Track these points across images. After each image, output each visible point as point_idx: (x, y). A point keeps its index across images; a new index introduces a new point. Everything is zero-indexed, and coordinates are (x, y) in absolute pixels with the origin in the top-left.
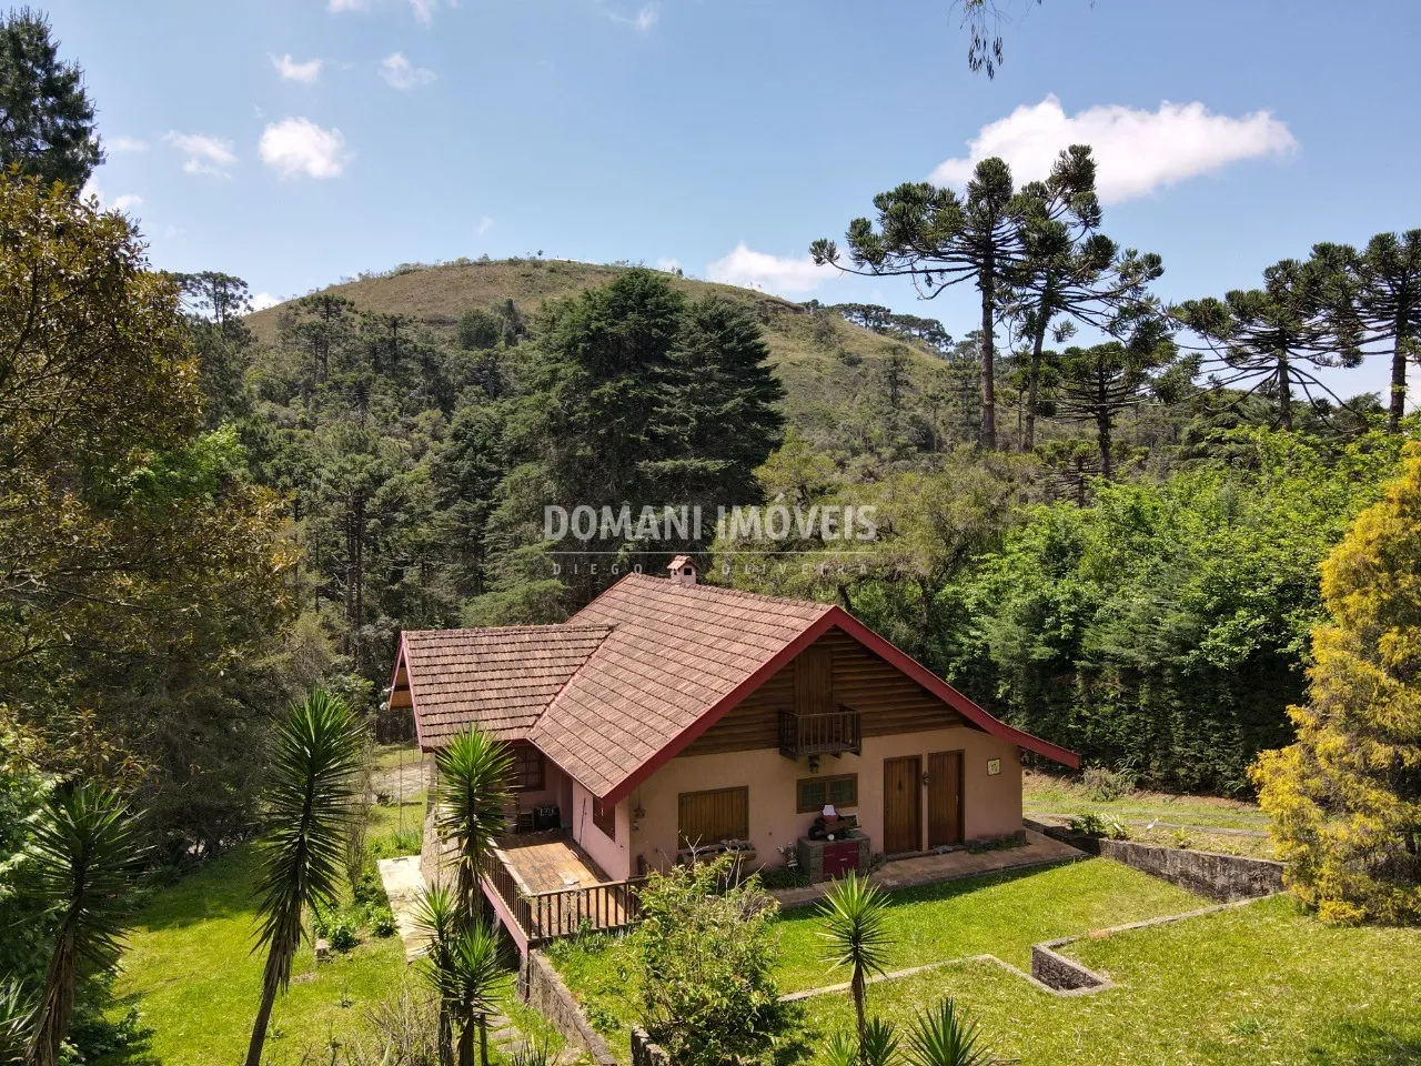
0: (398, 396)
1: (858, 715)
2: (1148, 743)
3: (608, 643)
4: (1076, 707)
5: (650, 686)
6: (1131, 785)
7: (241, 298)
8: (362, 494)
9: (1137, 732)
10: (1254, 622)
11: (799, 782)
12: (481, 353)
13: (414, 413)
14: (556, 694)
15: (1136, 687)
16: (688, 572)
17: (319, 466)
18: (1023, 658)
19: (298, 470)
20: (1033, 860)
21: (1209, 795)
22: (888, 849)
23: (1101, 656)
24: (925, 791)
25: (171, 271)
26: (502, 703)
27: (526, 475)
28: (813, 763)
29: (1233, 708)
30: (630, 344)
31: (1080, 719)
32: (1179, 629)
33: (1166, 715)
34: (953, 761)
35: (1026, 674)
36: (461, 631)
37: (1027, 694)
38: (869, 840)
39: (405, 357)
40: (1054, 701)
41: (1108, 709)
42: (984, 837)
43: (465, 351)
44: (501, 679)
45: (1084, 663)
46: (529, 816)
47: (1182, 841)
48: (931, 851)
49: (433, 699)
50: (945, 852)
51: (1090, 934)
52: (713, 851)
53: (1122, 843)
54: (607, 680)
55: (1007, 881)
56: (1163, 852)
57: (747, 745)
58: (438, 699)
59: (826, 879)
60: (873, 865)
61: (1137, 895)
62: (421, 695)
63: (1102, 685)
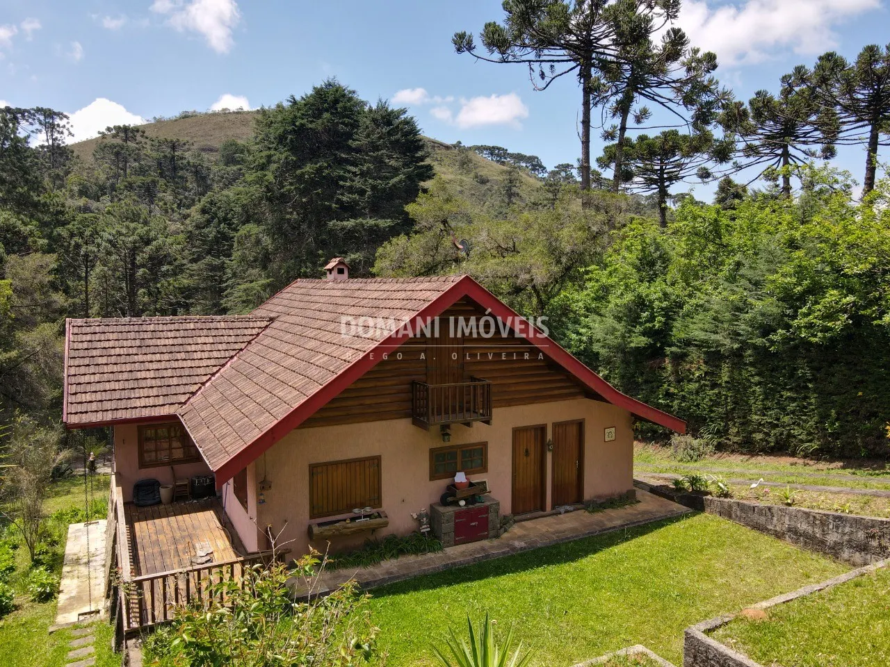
0: (176, 194)
1: (489, 385)
2: (727, 413)
3: (268, 331)
4: (665, 386)
5: (289, 362)
6: (712, 448)
7: (64, 127)
9: (717, 404)
10: (844, 301)
11: (432, 451)
12: (235, 168)
13: (188, 207)
14: (213, 375)
15: (719, 367)
16: (341, 272)
17: (103, 231)
18: (621, 349)
20: (646, 517)
21: (782, 455)
22: (515, 511)
23: (688, 343)
24: (549, 456)
25: (13, 107)
26: (158, 382)
27: (249, 232)
28: (445, 431)
29: (810, 381)
30: (324, 138)
31: (668, 395)
32: (763, 315)
33: (745, 389)
34: (573, 430)
35: (623, 362)
36: (128, 319)
37: (622, 377)
38: (498, 504)
39: (182, 169)
40: (646, 382)
41: (693, 386)
42: (599, 497)
43: (225, 167)
44: (160, 361)
45: (674, 349)
46: (186, 485)
47: (787, 499)
48: (554, 511)
49: (87, 379)
50: (567, 512)
51: (745, 612)
52: (345, 520)
53: (726, 500)
54: (257, 361)
55: (627, 540)
56: (770, 509)
57: (380, 415)
58: (92, 378)
59: (457, 543)
60: (501, 527)
61: (751, 552)
62: (75, 375)
63: (688, 367)
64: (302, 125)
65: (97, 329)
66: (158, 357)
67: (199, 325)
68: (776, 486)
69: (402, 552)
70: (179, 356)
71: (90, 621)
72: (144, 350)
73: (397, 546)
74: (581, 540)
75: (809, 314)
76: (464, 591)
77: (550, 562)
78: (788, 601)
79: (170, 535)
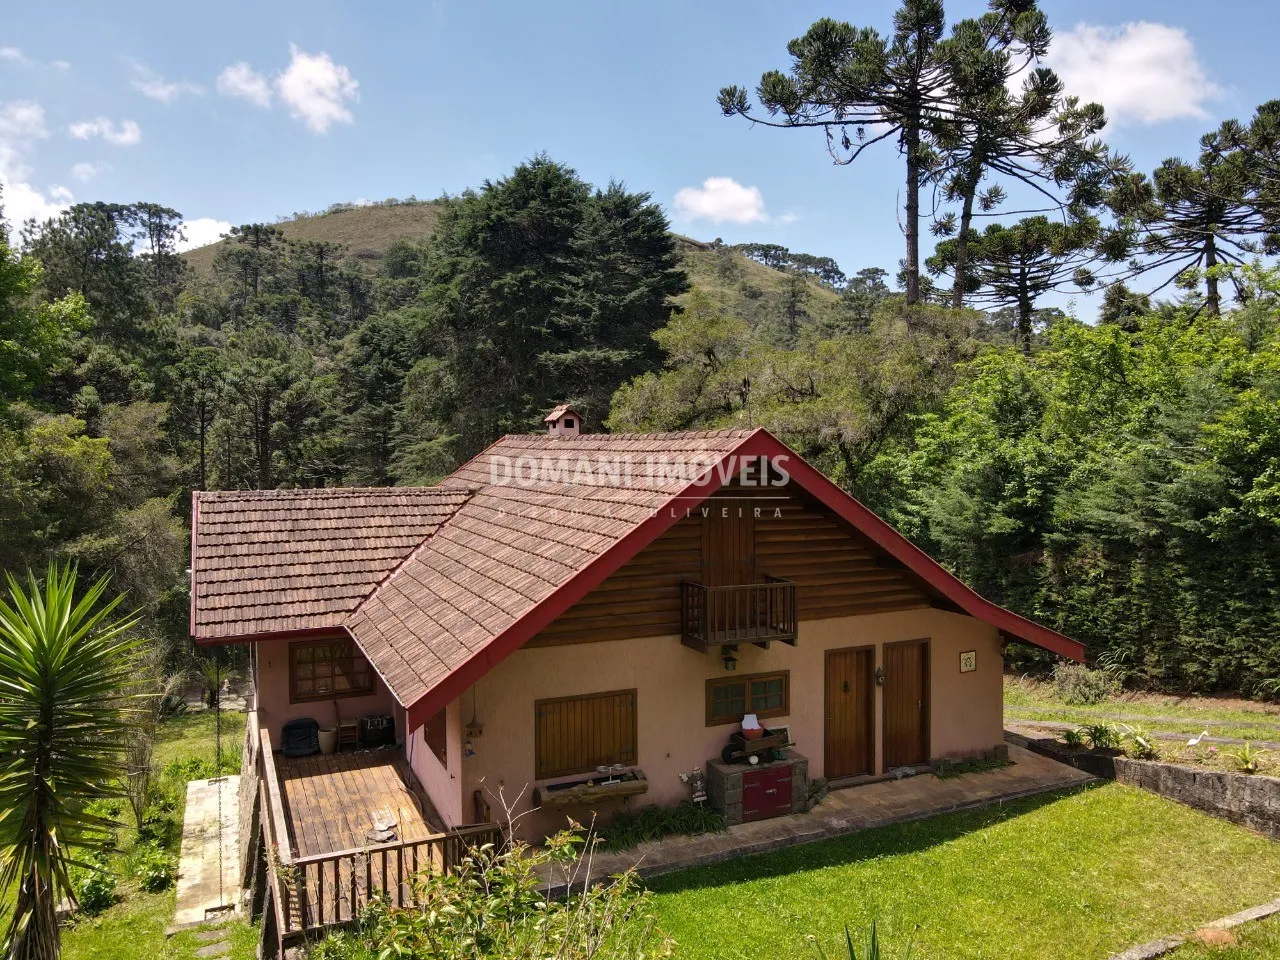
0: (323, 318)
1: (792, 588)
2: (1140, 632)
3: (467, 509)
4: (1044, 590)
5: (504, 552)
6: (1118, 684)
7: (174, 228)
8: (268, 396)
9: (1126, 619)
11: (709, 683)
12: (404, 281)
13: (340, 336)
14: (393, 570)
15: (1127, 564)
16: (569, 424)
17: (226, 370)
18: (974, 536)
19: (203, 372)
20: (1026, 786)
21: (1228, 697)
22: (829, 773)
23: (1078, 527)
24: (879, 693)
25: (107, 202)
26: (318, 581)
27: (425, 369)
28: (728, 655)
29: (1272, 585)
30: (531, 236)
31: (1048, 604)
32: (1195, 485)
33: (1169, 596)
34: (914, 654)
35: (976, 554)
36: (275, 492)
37: (977, 577)
38: (806, 762)
39: (332, 283)
40: (1014, 584)
41: (1087, 591)
42: (953, 755)
43: (390, 280)
44: (320, 551)
45: (1056, 536)
46: (354, 728)
47: (1247, 762)
48: (887, 775)
49: (221, 575)
50: (906, 776)
51: (1199, 933)
52: (585, 782)
53: (1149, 763)
54: (455, 550)
55: (1002, 820)
56: (1220, 778)
57: (635, 631)
58: (229, 575)
59: (746, 819)
60: (810, 797)
61: (1193, 842)
62: (206, 570)
63: (1079, 562)
64: (500, 218)
65: (235, 506)
67: (372, 501)
68: (1226, 743)
69: (667, 831)
70: (345, 544)
71: (222, 920)
73: (661, 821)
74: (932, 818)
75: (1270, 485)
76: (763, 891)
77: (888, 850)
78: (1263, 918)
79: (335, 799)
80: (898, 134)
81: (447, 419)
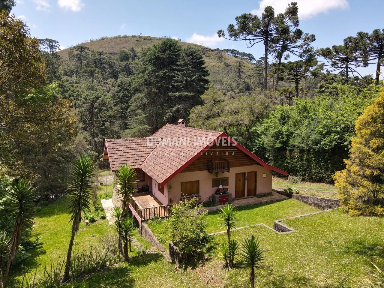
0: (102, 75)
1: (229, 162)
2: (305, 169)
4: (287, 160)
5: (173, 154)
6: (301, 180)
7: (57, 46)
8: (93, 102)
9: (302, 166)
10: (336, 137)
11: (213, 180)
12: (125, 63)
13: (107, 80)
14: (148, 156)
15: (303, 154)
16: (183, 123)
17: (81, 94)
18: (273, 147)
19: (75, 95)
20: (274, 199)
22: (236, 196)
23: (294, 146)
24: (246, 181)
26: (133, 159)
27: (138, 97)
28: (217, 174)
29: (329, 160)
30: (166, 60)
31: (288, 163)
32: (315, 139)
33: (311, 161)
34: (253, 174)
35: (274, 151)
36: (121, 139)
37: (274, 156)
38: (231, 194)
39: (104, 63)
40: (281, 158)
41: (295, 160)
42: (261, 194)
43: (121, 62)
45: (289, 148)
46: (141, 188)
47: (313, 194)
48: (247, 197)
49: (114, 157)
50: (251, 197)
52: (190, 197)
53: (298, 195)
54: (161, 152)
55: (267, 205)
56: (308, 197)
57: (199, 170)
58: (116, 157)
59: (220, 204)
60: (232, 201)
61: (301, 208)
62: (111, 156)
63: (294, 154)
64: (158, 56)
65: (114, 142)
66: (132, 151)
72: (128, 149)
74: (254, 205)
77: (245, 209)
78: (301, 216)
80: (263, 41)
81: (144, 109)
